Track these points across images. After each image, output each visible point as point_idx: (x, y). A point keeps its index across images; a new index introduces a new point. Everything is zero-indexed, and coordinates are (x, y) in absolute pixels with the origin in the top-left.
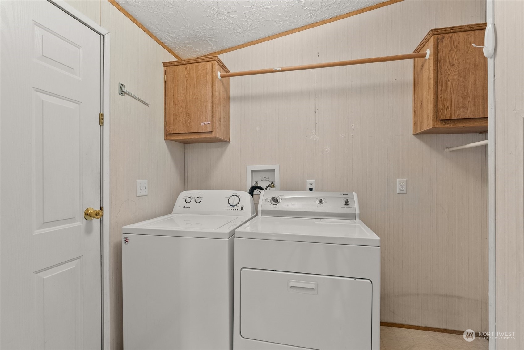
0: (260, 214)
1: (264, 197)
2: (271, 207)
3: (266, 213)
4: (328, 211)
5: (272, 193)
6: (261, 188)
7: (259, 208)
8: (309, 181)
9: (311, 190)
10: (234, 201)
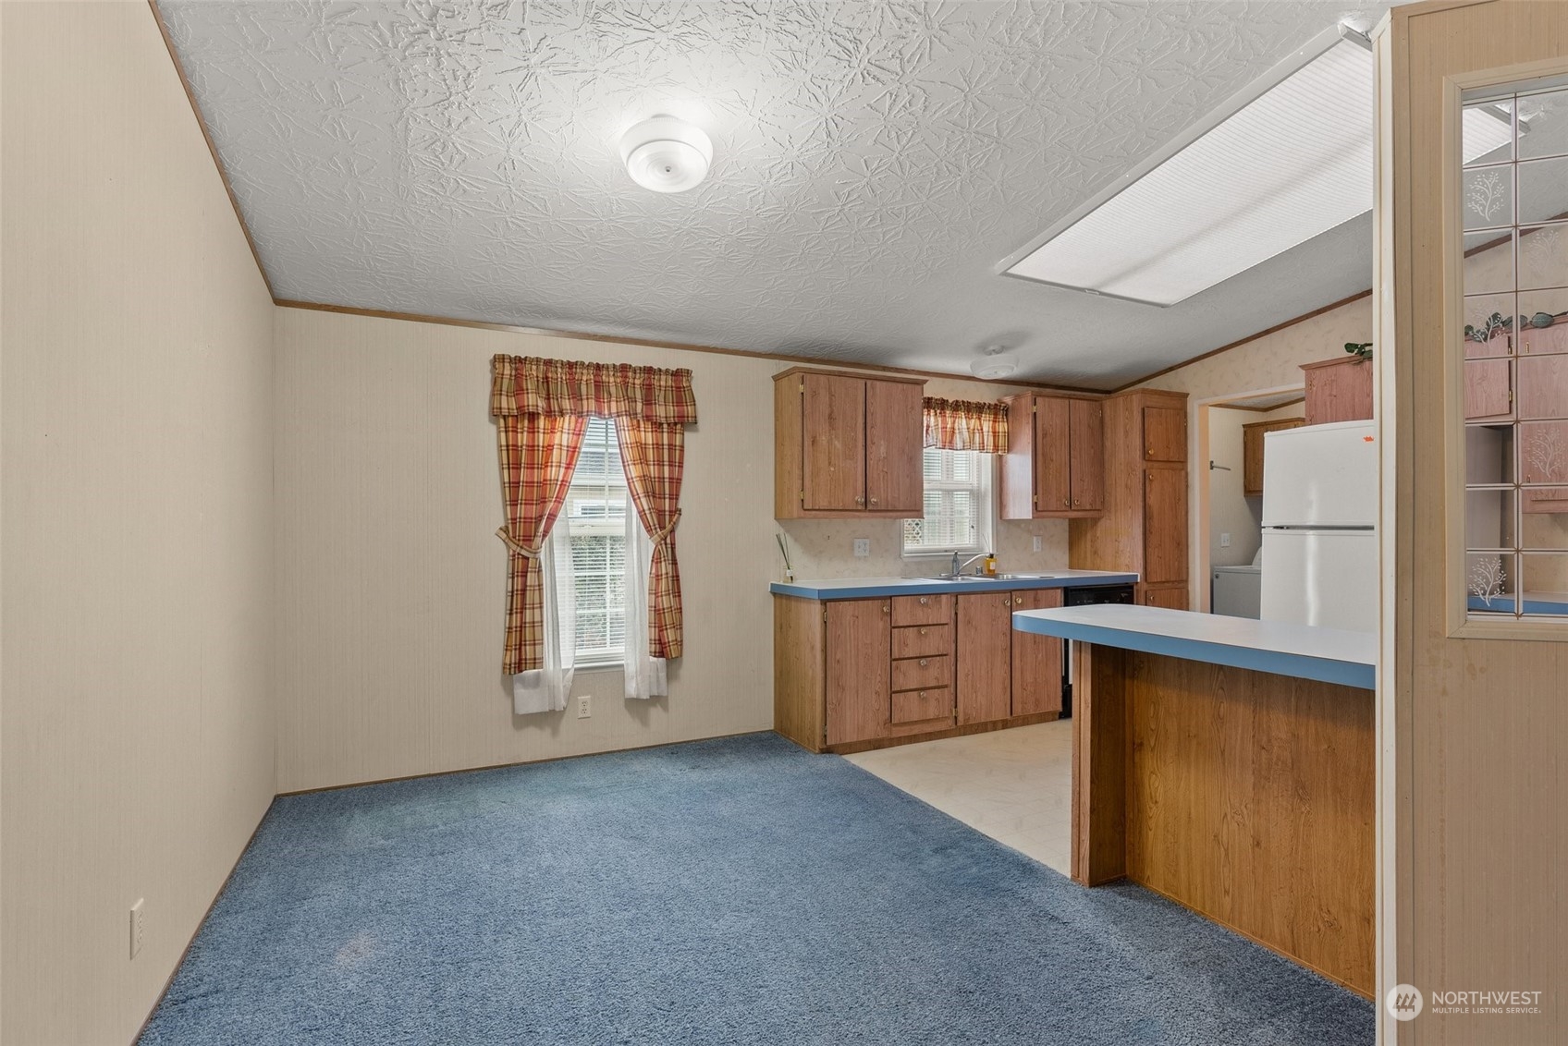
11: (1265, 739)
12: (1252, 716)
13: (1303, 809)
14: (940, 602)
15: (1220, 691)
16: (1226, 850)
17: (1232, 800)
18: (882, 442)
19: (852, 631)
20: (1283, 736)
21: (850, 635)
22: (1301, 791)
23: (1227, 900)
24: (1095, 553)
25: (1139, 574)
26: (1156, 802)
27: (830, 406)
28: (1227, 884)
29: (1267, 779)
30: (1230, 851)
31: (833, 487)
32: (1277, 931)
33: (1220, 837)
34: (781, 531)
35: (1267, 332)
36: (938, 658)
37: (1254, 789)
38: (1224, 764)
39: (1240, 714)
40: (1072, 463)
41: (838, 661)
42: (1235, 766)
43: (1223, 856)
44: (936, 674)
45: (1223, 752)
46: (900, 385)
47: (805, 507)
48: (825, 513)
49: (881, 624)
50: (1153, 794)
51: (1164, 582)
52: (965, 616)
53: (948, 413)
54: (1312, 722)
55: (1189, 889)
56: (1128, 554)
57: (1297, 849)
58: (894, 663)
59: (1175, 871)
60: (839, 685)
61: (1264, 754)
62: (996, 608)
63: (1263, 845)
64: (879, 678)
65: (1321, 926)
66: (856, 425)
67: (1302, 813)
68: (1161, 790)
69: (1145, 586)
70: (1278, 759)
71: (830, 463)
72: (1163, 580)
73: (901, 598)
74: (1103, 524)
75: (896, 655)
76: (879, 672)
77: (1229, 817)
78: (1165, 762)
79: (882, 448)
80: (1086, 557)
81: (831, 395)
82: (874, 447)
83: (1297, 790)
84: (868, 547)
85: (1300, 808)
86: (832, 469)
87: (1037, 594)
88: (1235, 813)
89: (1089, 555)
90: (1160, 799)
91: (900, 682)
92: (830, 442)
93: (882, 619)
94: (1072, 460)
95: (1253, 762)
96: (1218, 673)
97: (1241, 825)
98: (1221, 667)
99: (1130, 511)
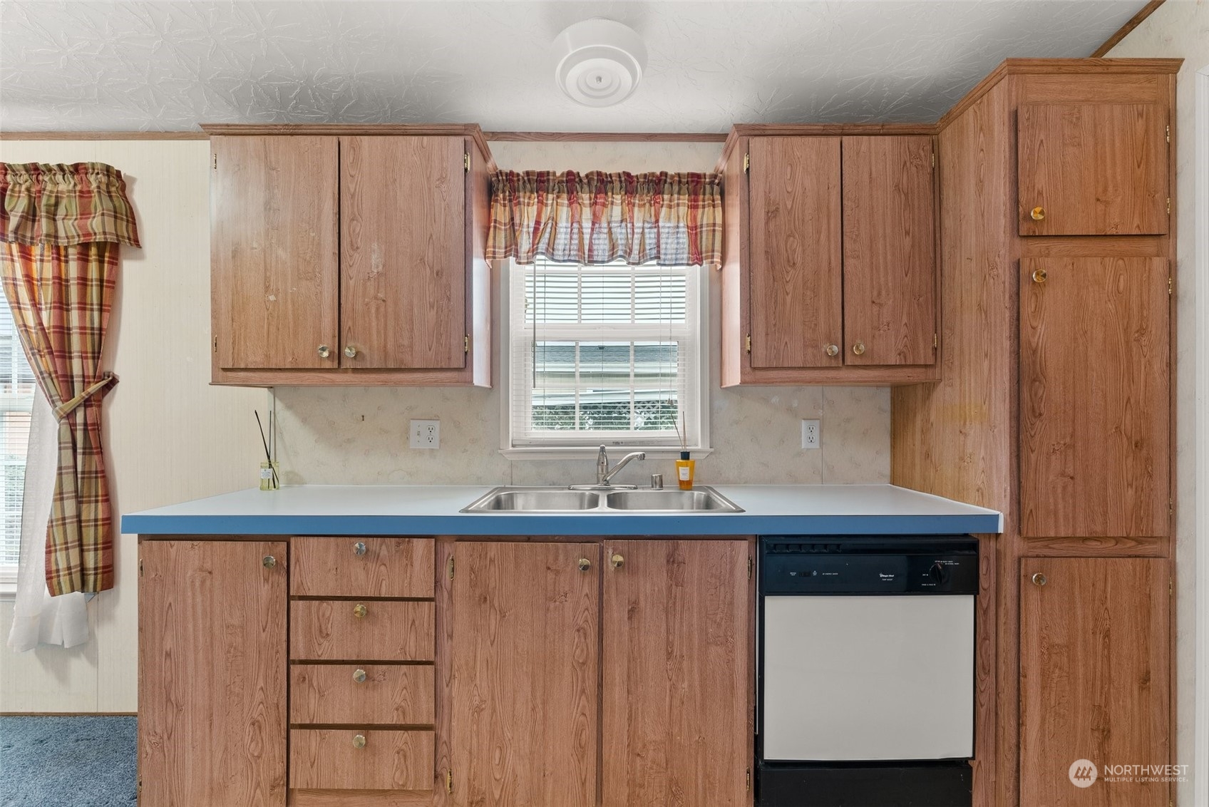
14: (409, 555)
18: (375, 246)
19: (199, 600)
21: (194, 607)
24: (928, 456)
25: (1002, 515)
27: (268, 187)
31: (273, 329)
36: (404, 667)
40: (847, 269)
41: (168, 655)
44: (398, 700)
46: (415, 140)
47: (222, 365)
48: (264, 375)
49: (265, 590)
51: (1084, 539)
52: (473, 585)
53: (585, 197)
56: (981, 463)
58: (296, 670)
60: (168, 700)
62: (557, 572)
64: (259, 696)
66: (319, 218)
69: (1016, 546)
71: (267, 288)
72: (1081, 532)
73: (311, 539)
74: (942, 395)
75: (299, 652)
76: (261, 683)
79: (374, 257)
80: (913, 464)
81: (270, 169)
82: (356, 255)
84: (436, 434)
86: (272, 298)
87: (676, 548)
89: (917, 461)
91: (309, 707)
92: (268, 250)
93: (266, 580)
94: (849, 263)
99: (986, 363)
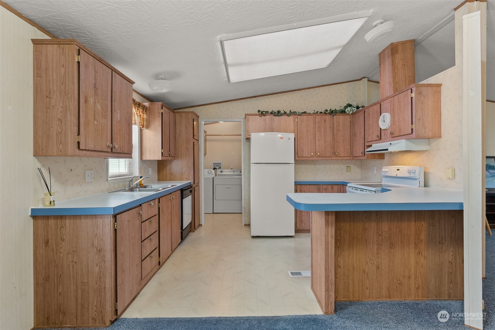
0: (217, 176)
1: (218, 171)
2: (220, 173)
3: (219, 175)
4: (235, 174)
5: (220, 170)
6: (216, 169)
7: (217, 174)
8: (231, 166)
9: (232, 169)
10: (210, 172)
11: (381, 232)
12: (376, 225)
13: (392, 251)
14: (155, 203)
15: (365, 219)
16: (367, 275)
17: (369, 256)
18: (119, 111)
19: (127, 231)
20: (386, 230)
21: (127, 234)
22: (392, 246)
23: (368, 291)
26: (340, 267)
27: (95, 79)
28: (367, 285)
29: (381, 245)
30: (369, 274)
31: (96, 135)
32: (384, 293)
33: (365, 271)
34: (39, 165)
35: (226, 101)
37: (377, 250)
38: (367, 244)
39: (372, 226)
42: (370, 244)
43: (366, 277)
45: (366, 241)
46: (125, 81)
47: (81, 148)
48: (92, 153)
49: (138, 222)
50: (339, 264)
54: (395, 223)
55: (353, 294)
57: (390, 265)
58: (142, 244)
59: (348, 290)
61: (380, 237)
62: (168, 201)
63: (380, 267)
64: (137, 256)
65: (398, 286)
66: (108, 96)
67: (392, 252)
68: (342, 261)
70: (385, 237)
71: (94, 118)
74: (175, 162)
75: (143, 238)
76: (138, 252)
77: (368, 262)
78: (344, 250)
79: (118, 115)
81: (96, 72)
82: (115, 113)
83: (390, 246)
84: (93, 176)
85: (391, 251)
88: (371, 260)
90: (342, 265)
92: (95, 103)
93: (138, 219)
95: (377, 241)
96: (365, 213)
97: (372, 264)
98: (366, 211)
99: (188, 157)
